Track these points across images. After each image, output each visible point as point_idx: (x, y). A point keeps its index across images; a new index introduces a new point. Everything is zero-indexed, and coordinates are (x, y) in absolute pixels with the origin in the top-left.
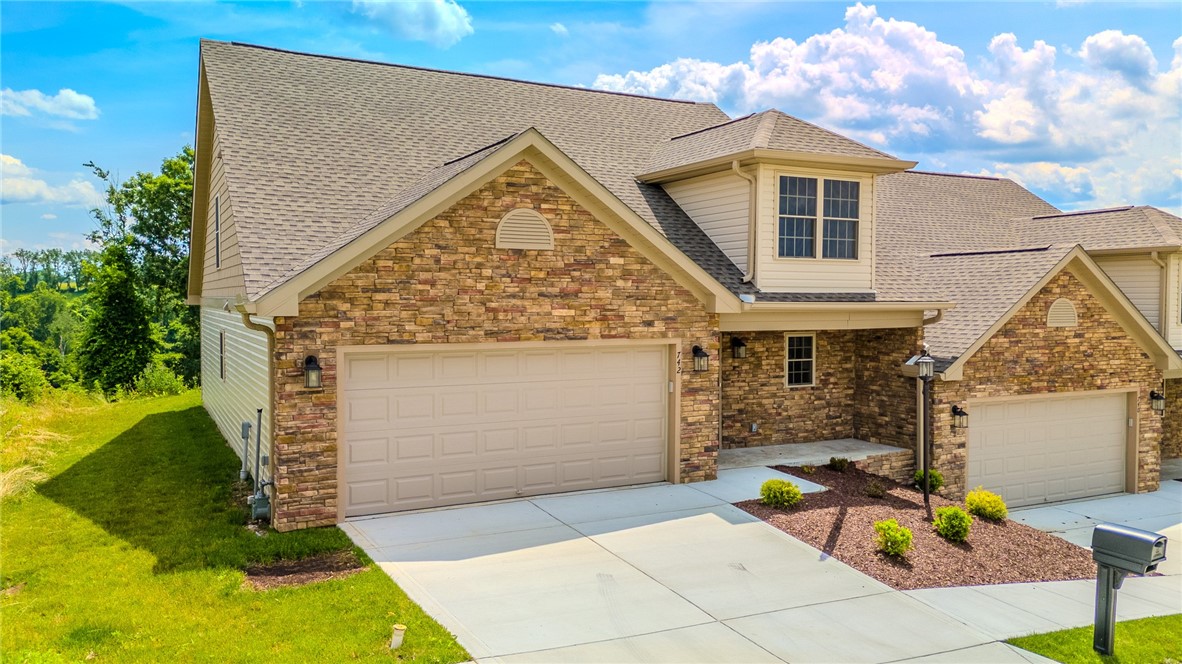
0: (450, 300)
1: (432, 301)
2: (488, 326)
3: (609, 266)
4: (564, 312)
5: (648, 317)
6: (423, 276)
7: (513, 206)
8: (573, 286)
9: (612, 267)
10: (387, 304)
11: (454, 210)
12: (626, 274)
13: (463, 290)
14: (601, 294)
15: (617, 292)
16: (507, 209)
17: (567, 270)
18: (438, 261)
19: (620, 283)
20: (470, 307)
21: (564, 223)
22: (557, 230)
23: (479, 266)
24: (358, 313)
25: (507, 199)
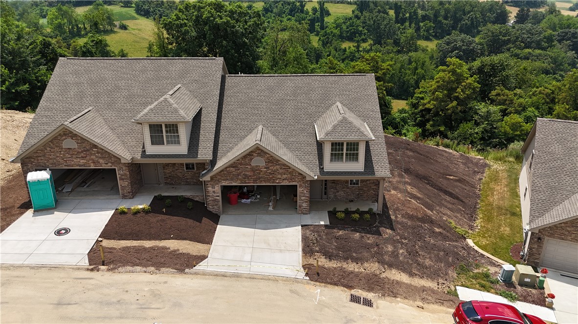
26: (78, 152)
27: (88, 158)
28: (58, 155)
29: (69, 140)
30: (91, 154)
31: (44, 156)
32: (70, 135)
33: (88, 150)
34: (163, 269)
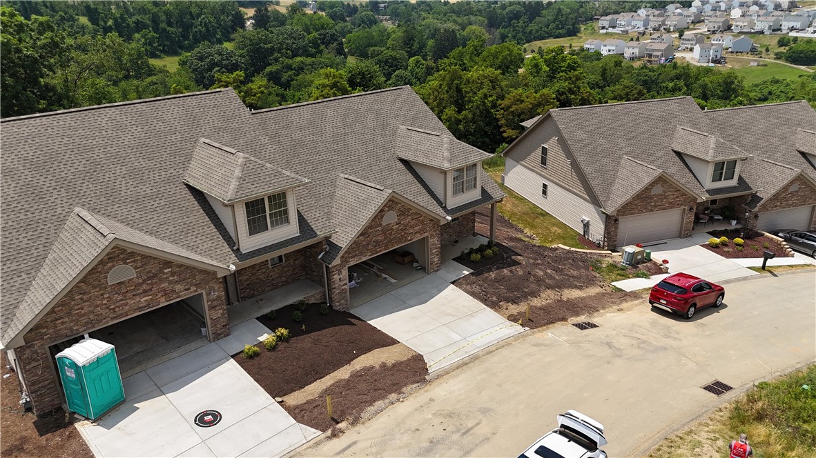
0: (91, 312)
1: (84, 315)
2: (111, 316)
3: (164, 273)
4: (146, 298)
5: (187, 287)
6: (77, 307)
7: (114, 266)
8: (149, 287)
9: (166, 274)
10: (63, 323)
11: (85, 277)
12: (173, 274)
13: (98, 306)
14: (162, 286)
15: (170, 283)
16: (111, 268)
17: (144, 281)
18: (82, 299)
19: (171, 278)
20: (101, 311)
21: (139, 264)
22: (136, 268)
23: (102, 294)
24: (50, 331)
25: (110, 265)
26: (139, 285)
27: (155, 288)
28: (99, 302)
29: (120, 267)
30: (161, 280)
31: (69, 314)
32: (122, 256)
33: (155, 276)
34: (406, 390)
